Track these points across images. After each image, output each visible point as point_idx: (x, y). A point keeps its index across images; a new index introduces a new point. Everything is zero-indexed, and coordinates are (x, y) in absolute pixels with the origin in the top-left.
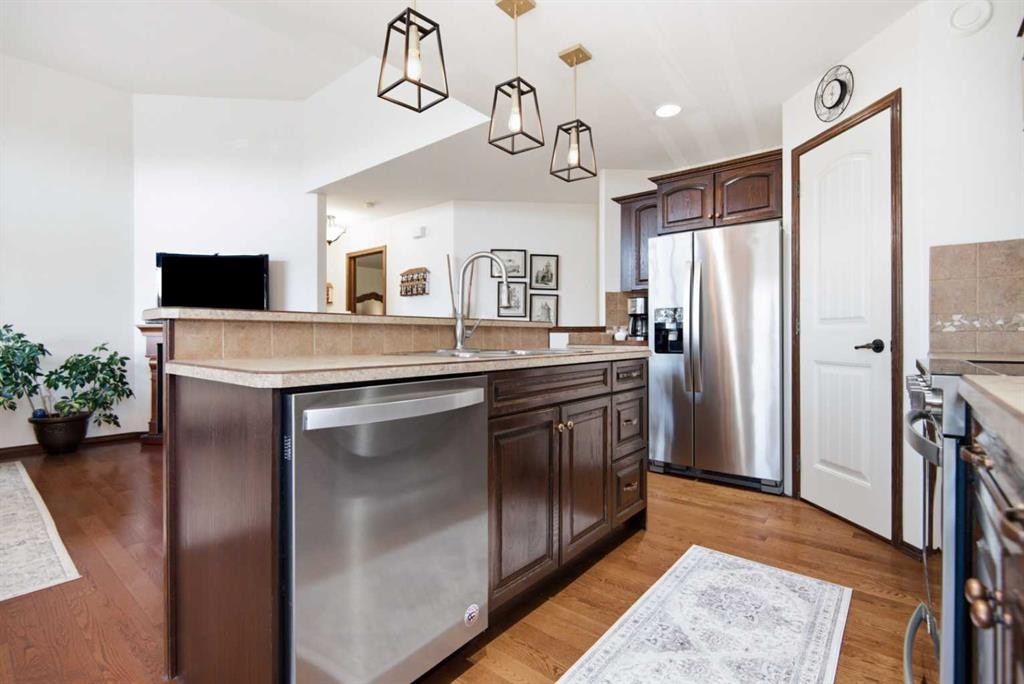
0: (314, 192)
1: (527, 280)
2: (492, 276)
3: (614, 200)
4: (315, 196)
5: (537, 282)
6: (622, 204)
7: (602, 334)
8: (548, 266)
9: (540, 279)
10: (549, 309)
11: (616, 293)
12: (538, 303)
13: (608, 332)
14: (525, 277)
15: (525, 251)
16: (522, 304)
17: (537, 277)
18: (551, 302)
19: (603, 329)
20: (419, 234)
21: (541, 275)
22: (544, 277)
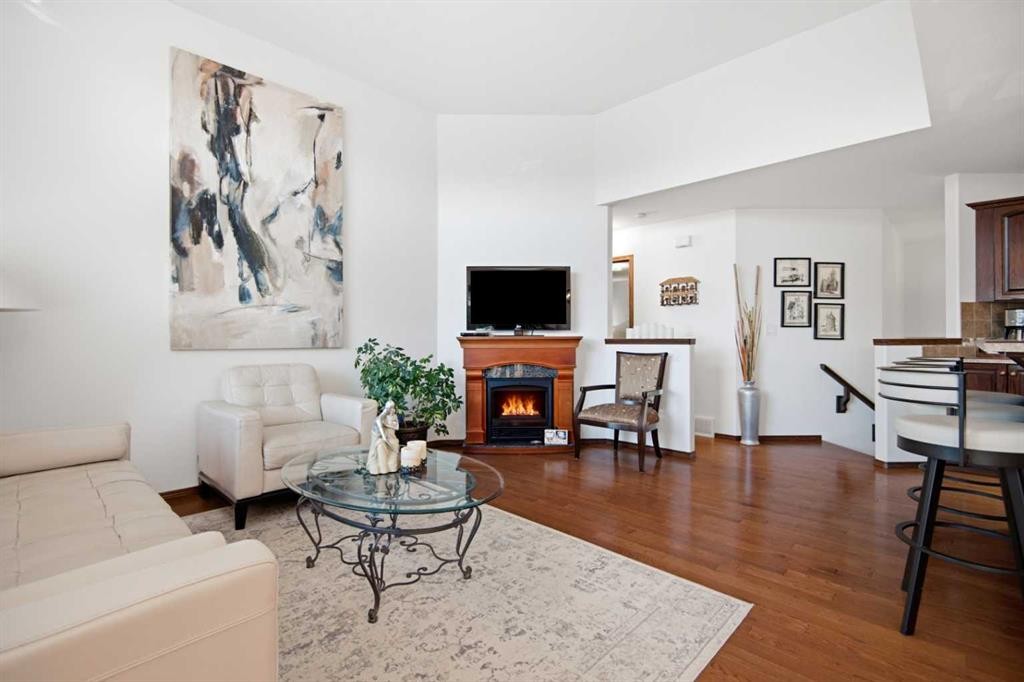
0: (606, 205)
1: (811, 289)
2: (775, 285)
3: (969, 205)
4: (606, 208)
5: (822, 291)
6: (977, 210)
7: (958, 346)
8: (833, 274)
9: (825, 288)
10: (834, 319)
11: (972, 303)
12: (823, 312)
13: (964, 344)
14: (809, 285)
15: (809, 259)
16: (806, 314)
17: (822, 286)
18: (837, 312)
19: (958, 341)
20: (685, 242)
21: (826, 284)
22: (829, 286)
